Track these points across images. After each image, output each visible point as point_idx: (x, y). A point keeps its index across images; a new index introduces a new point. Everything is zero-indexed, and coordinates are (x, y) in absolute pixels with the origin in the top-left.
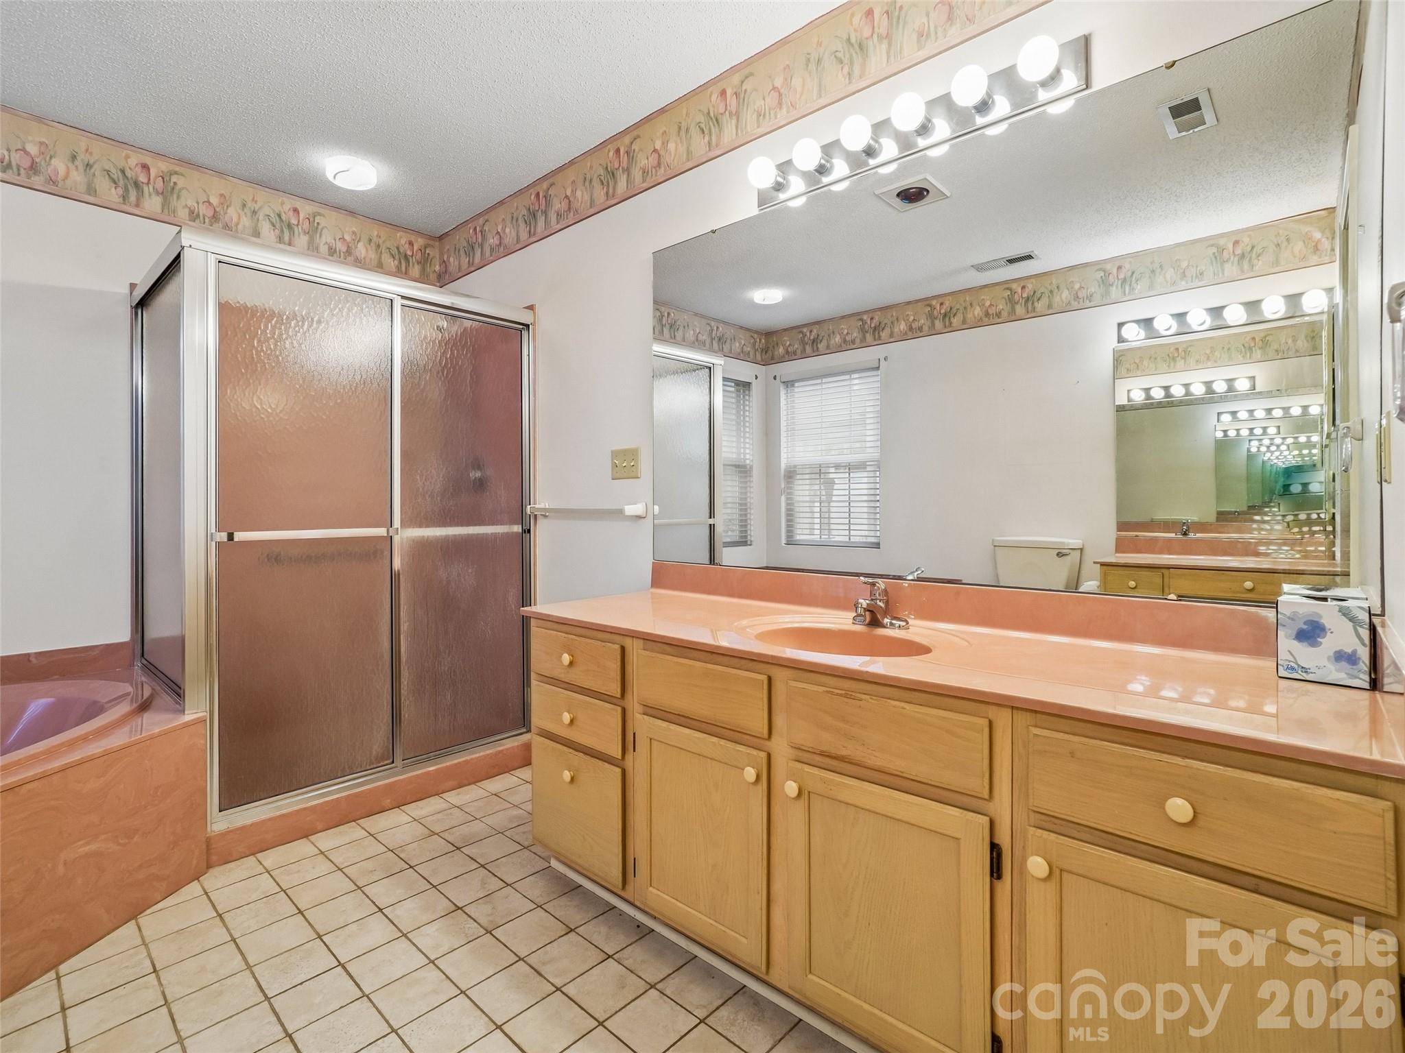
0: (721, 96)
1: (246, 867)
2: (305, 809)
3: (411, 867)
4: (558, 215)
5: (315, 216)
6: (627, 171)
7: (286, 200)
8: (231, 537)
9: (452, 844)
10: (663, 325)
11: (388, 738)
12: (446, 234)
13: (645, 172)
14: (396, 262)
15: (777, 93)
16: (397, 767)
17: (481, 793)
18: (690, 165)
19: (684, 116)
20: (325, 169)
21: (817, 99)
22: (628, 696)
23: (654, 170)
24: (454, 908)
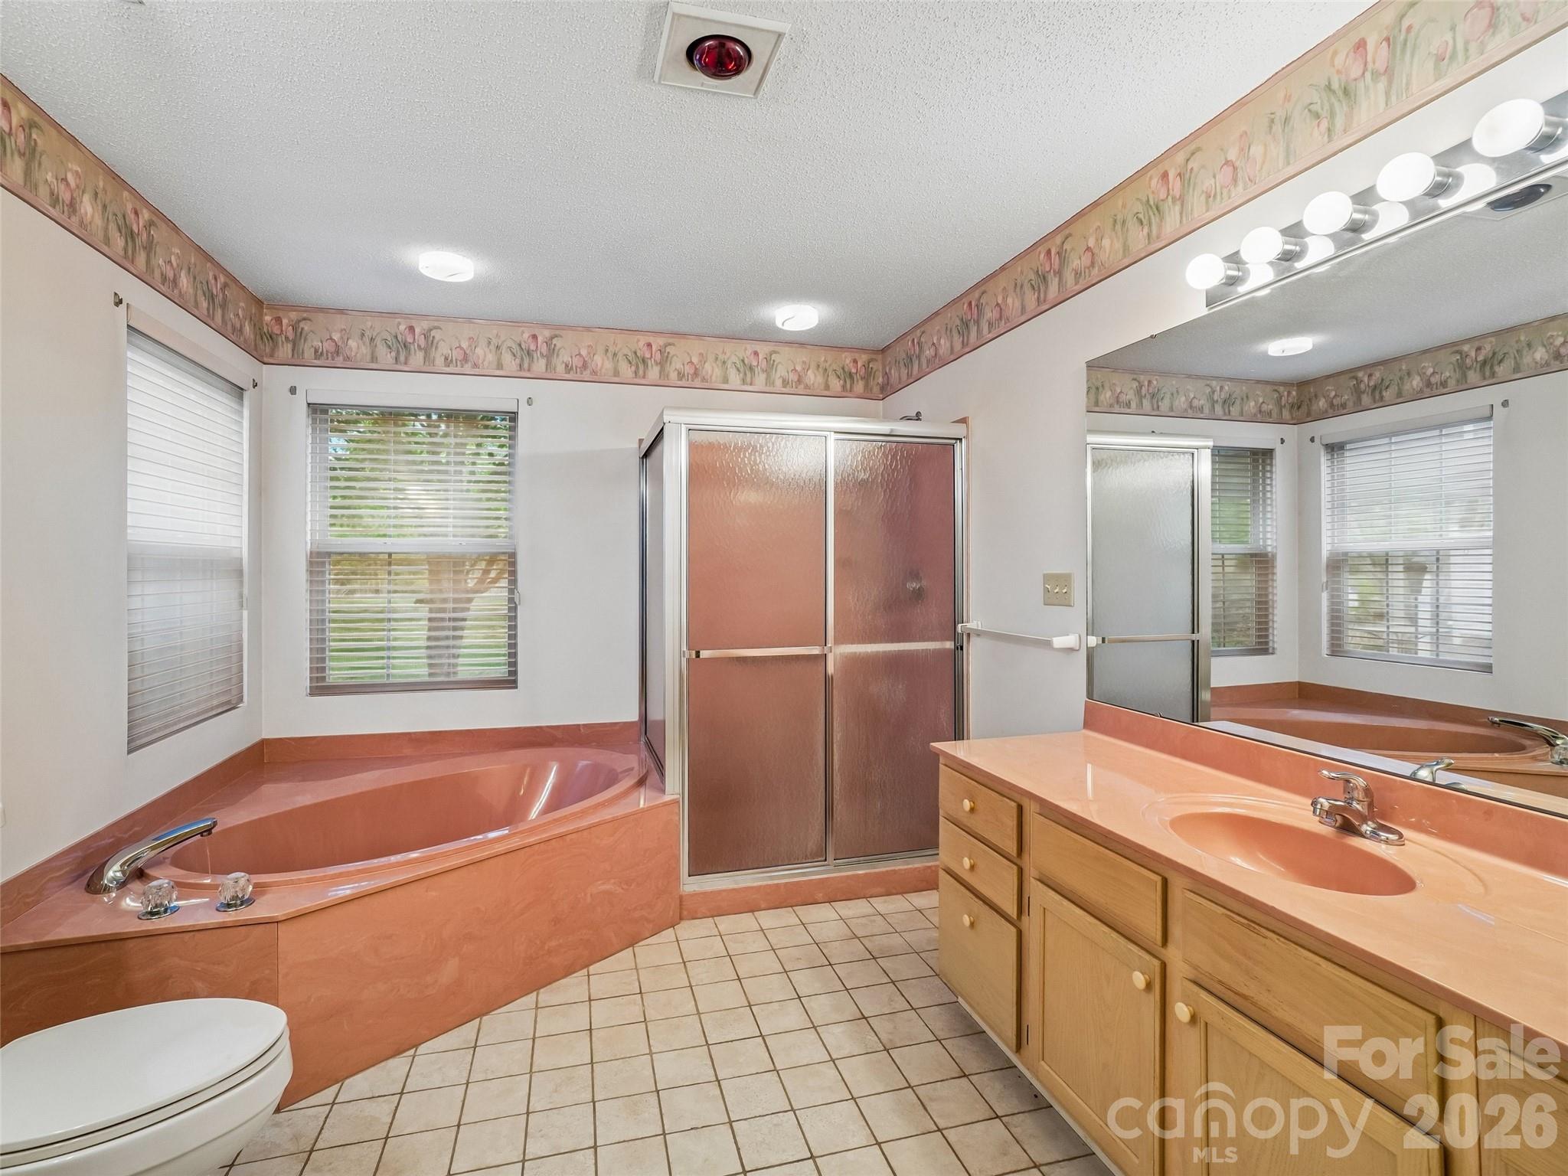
0: (1162, 180)
1: (704, 926)
2: (752, 888)
3: (830, 964)
4: (989, 324)
5: (771, 355)
6: (1059, 273)
7: (748, 346)
8: (698, 654)
9: (870, 952)
10: (1141, 396)
11: (821, 837)
12: (888, 347)
13: (1078, 274)
14: (842, 382)
15: (1232, 167)
16: (828, 865)
17: (907, 906)
18: (1127, 262)
19: (1120, 207)
20: (775, 318)
21: (1283, 168)
22: (1025, 856)
23: (1087, 271)
24: (862, 1017)
